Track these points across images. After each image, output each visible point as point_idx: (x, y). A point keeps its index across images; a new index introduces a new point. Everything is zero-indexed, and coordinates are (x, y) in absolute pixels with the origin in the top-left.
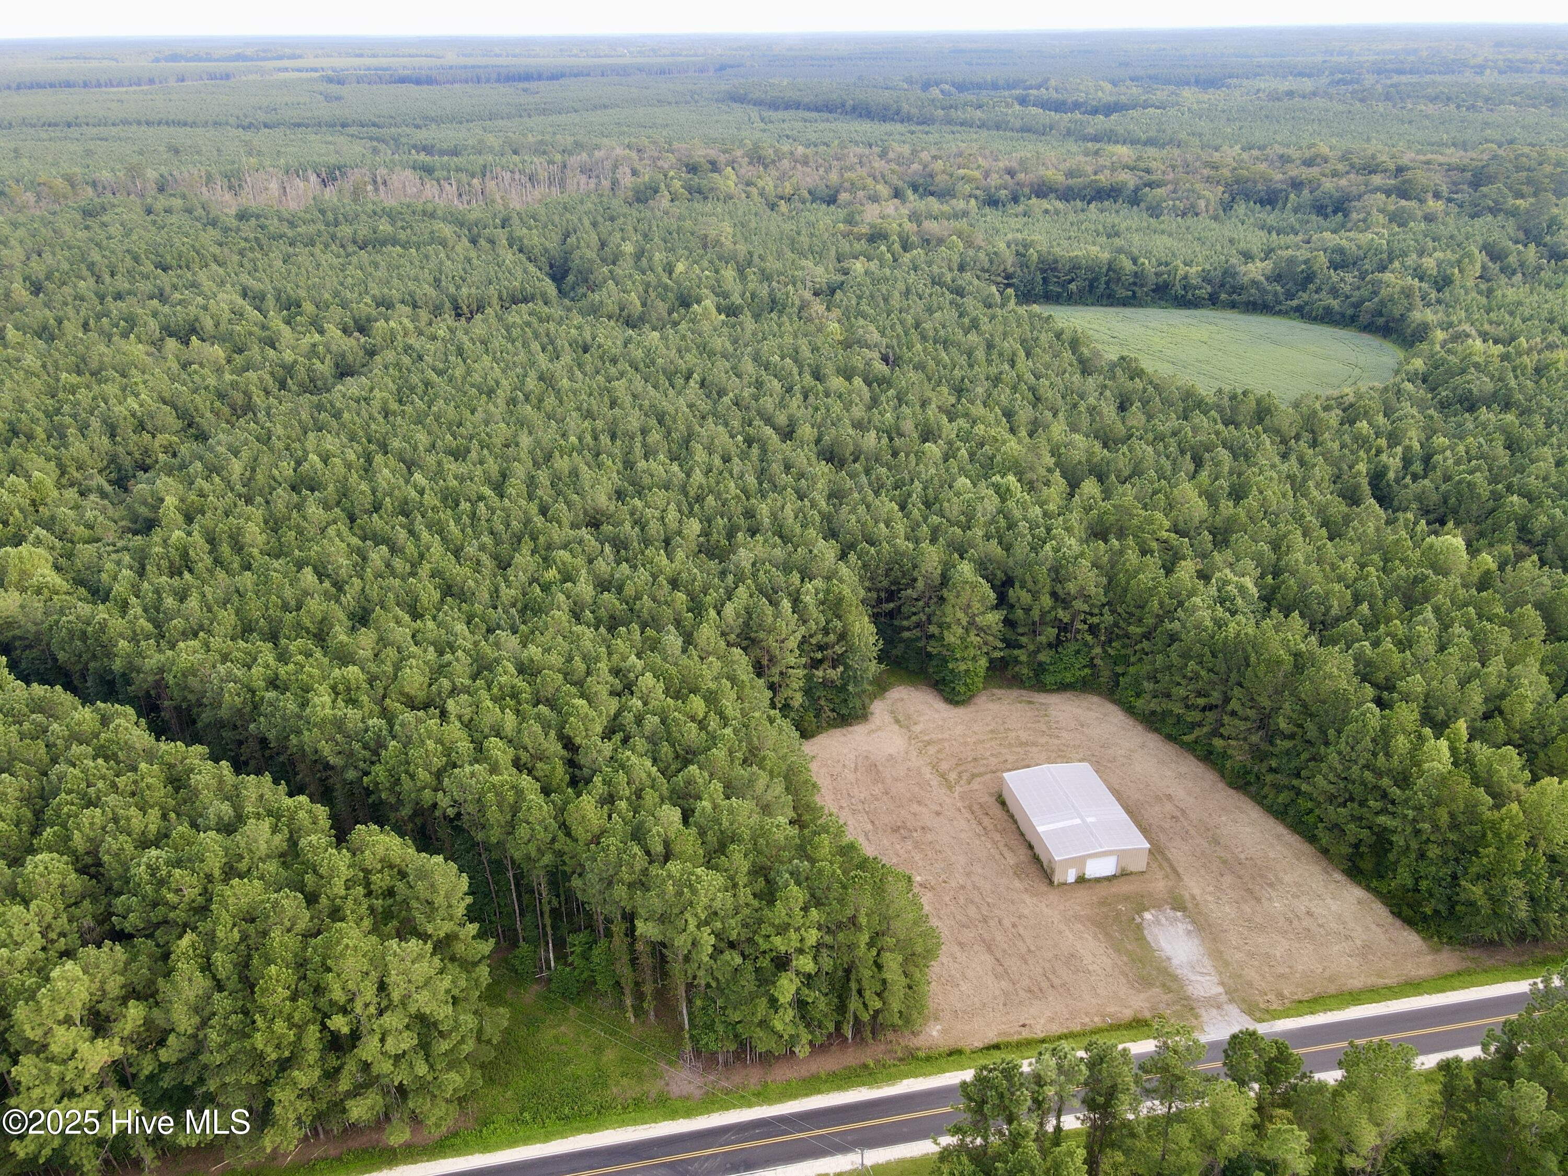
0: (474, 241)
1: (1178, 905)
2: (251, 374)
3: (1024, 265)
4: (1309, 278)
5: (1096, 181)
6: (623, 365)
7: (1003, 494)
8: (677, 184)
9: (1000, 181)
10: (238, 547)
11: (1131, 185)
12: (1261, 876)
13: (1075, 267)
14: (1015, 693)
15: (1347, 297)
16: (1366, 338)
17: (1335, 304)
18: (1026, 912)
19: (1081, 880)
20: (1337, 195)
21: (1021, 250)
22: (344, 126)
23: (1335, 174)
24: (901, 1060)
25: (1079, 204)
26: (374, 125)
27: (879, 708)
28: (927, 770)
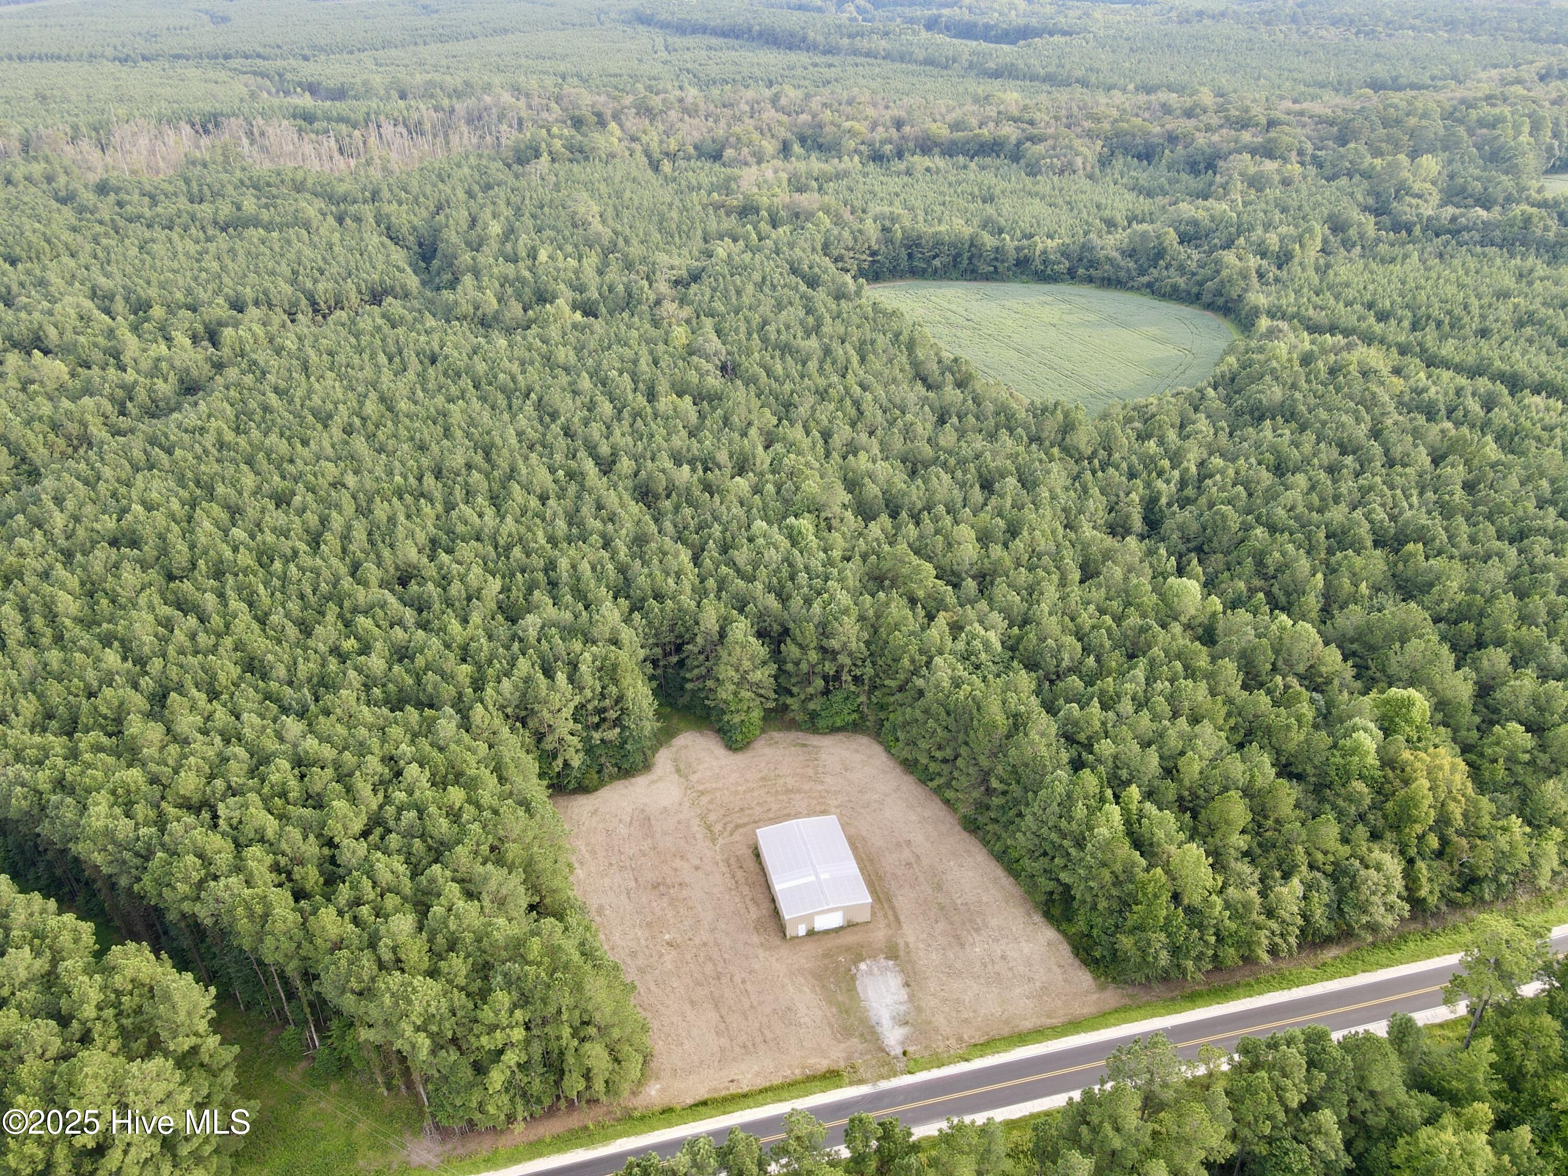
0: (340, 220)
1: (892, 953)
2: (87, 402)
3: (889, 241)
4: (1160, 253)
5: (978, 135)
6: (466, 382)
7: (794, 538)
8: (558, 144)
9: (885, 135)
10: (52, 617)
11: (1013, 139)
12: (971, 921)
13: (938, 243)
14: (793, 735)
15: (1194, 274)
16: (1209, 314)
17: (1181, 281)
18: (757, 967)
19: (811, 933)
20: (1208, 151)
21: (888, 223)
22: (227, 57)
23: (1208, 129)
24: (619, 1120)
25: (961, 159)
26: (259, 56)
27: (663, 759)
28: (695, 822)
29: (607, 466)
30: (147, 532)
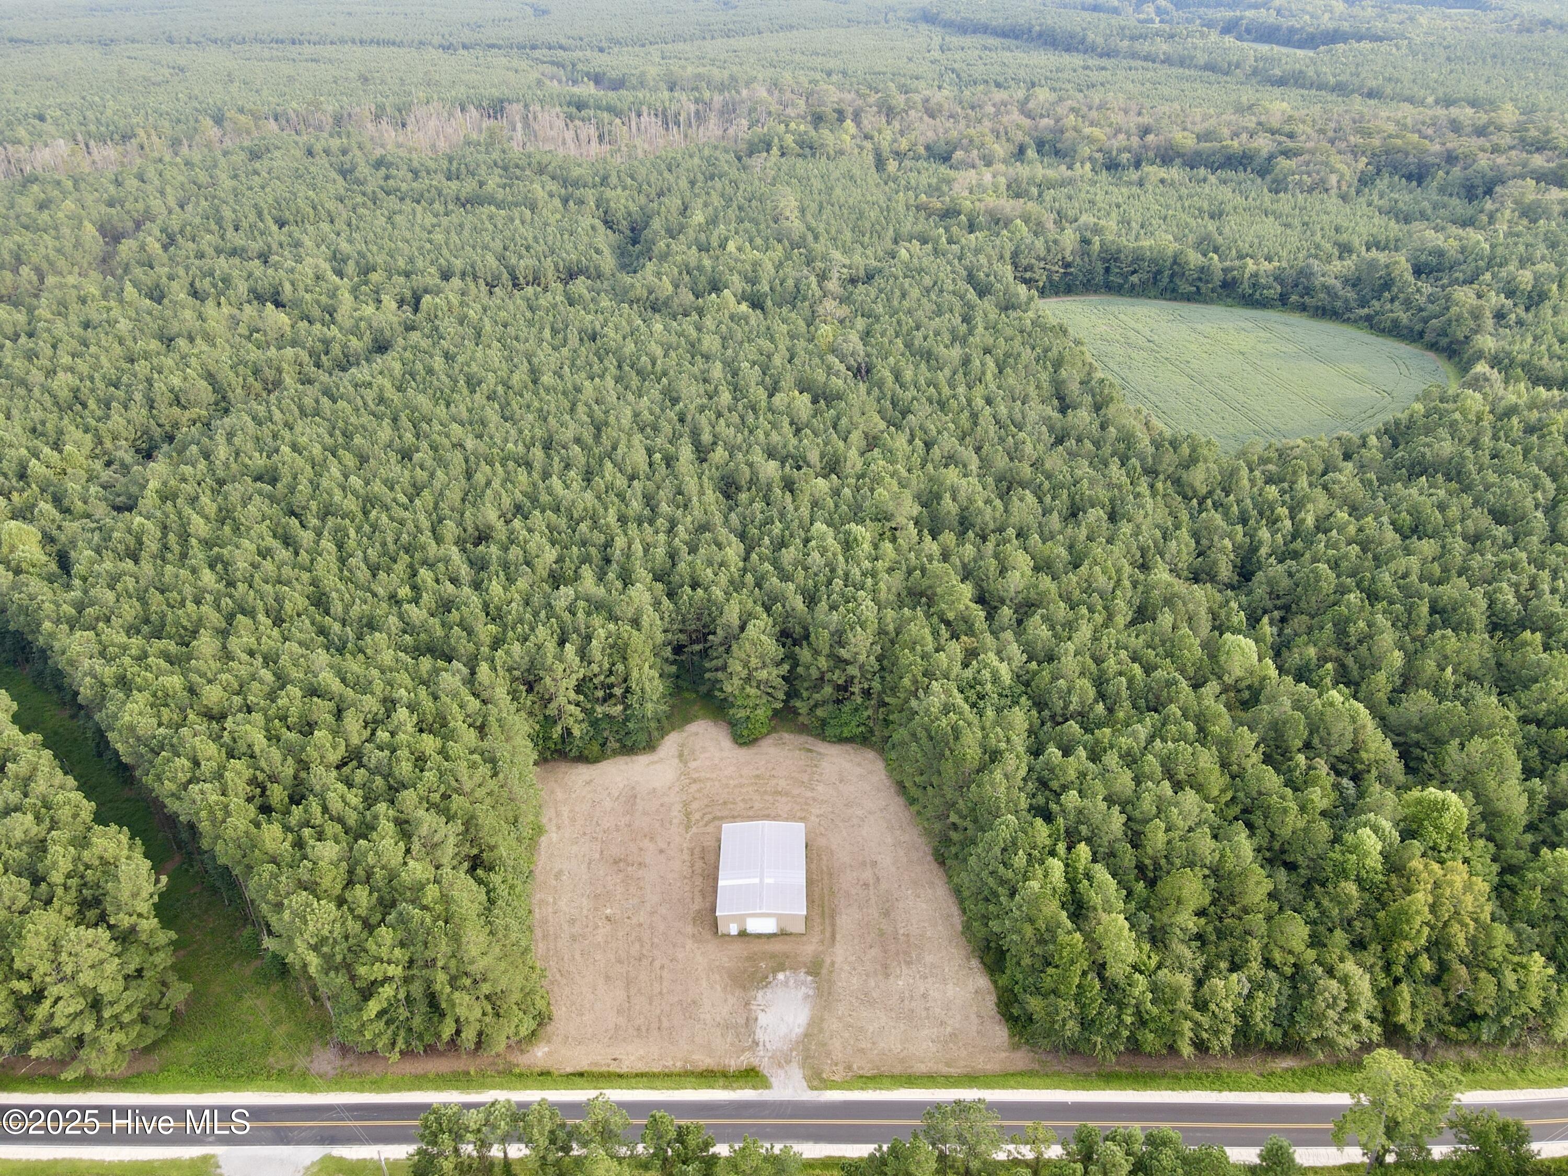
0: (565, 201)
1: (815, 969)
2: (289, 352)
3: (1085, 254)
4: (1387, 284)
5: (1227, 147)
8: (789, 139)
9: (1125, 143)
11: (1264, 153)
12: (905, 953)
13: (1138, 259)
14: (803, 739)
15: (1421, 310)
16: (1431, 355)
17: (1404, 317)
18: (680, 956)
19: (743, 934)
20: (1490, 174)
21: (1088, 234)
22: (533, 47)
23: (1496, 149)
24: (499, 1073)
25: (1202, 171)
26: (561, 47)
27: (671, 743)
28: (678, 807)
29: (702, 454)
30: (285, 471)
